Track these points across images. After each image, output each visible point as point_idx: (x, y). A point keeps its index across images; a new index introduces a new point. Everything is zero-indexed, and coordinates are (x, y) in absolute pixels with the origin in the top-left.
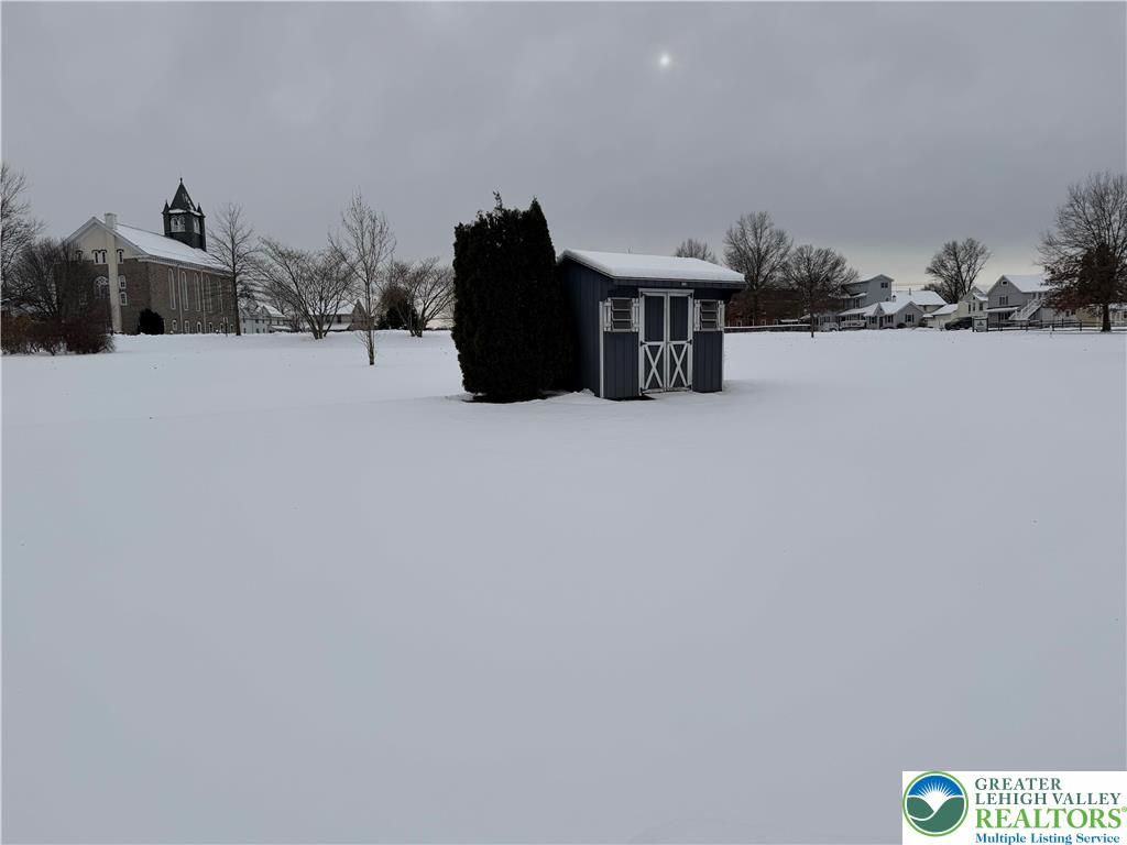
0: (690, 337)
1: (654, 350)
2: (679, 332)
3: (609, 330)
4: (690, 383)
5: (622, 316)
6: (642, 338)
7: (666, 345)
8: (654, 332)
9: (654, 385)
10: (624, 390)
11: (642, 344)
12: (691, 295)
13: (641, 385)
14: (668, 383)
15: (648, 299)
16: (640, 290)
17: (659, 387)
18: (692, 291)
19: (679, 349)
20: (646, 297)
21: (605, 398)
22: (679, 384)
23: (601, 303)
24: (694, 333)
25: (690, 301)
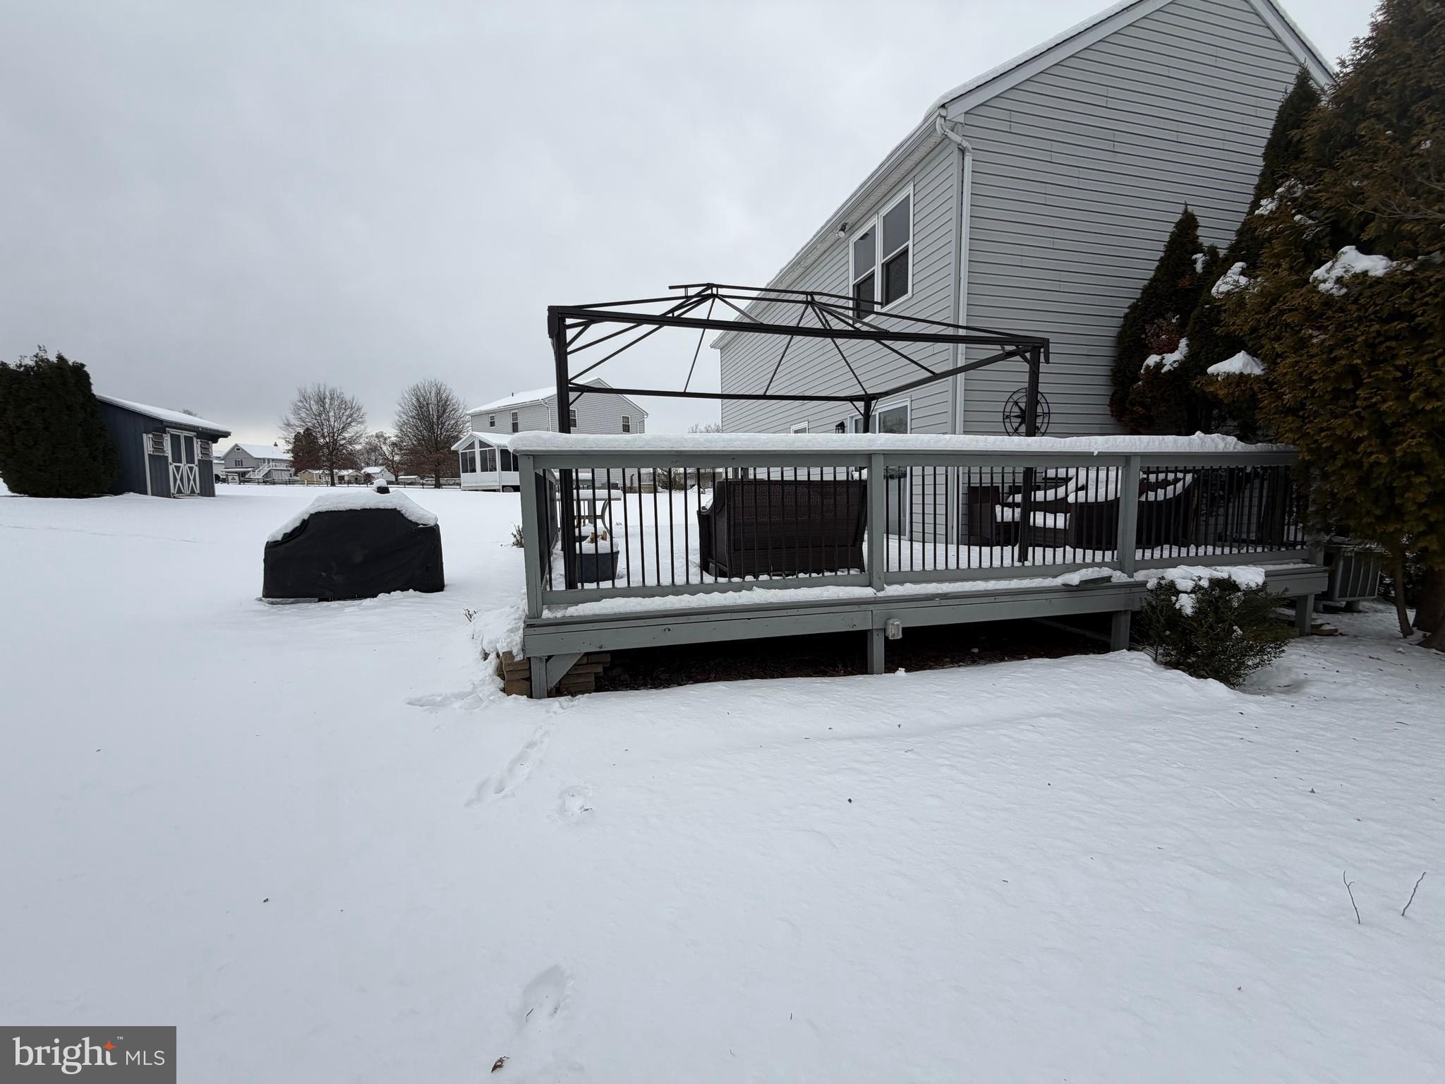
0: (196, 462)
1: (178, 468)
2: (190, 459)
3: (152, 453)
4: (198, 491)
5: (158, 444)
6: (170, 460)
7: (184, 466)
8: (177, 459)
9: (179, 491)
10: (163, 491)
11: (171, 464)
12: (195, 436)
13: (172, 491)
14: (187, 490)
15: (172, 436)
16: (167, 429)
17: (182, 493)
18: (195, 434)
19: (191, 469)
20: (171, 435)
21: (153, 495)
22: (193, 492)
23: (144, 435)
24: (199, 460)
25: (195, 439)
